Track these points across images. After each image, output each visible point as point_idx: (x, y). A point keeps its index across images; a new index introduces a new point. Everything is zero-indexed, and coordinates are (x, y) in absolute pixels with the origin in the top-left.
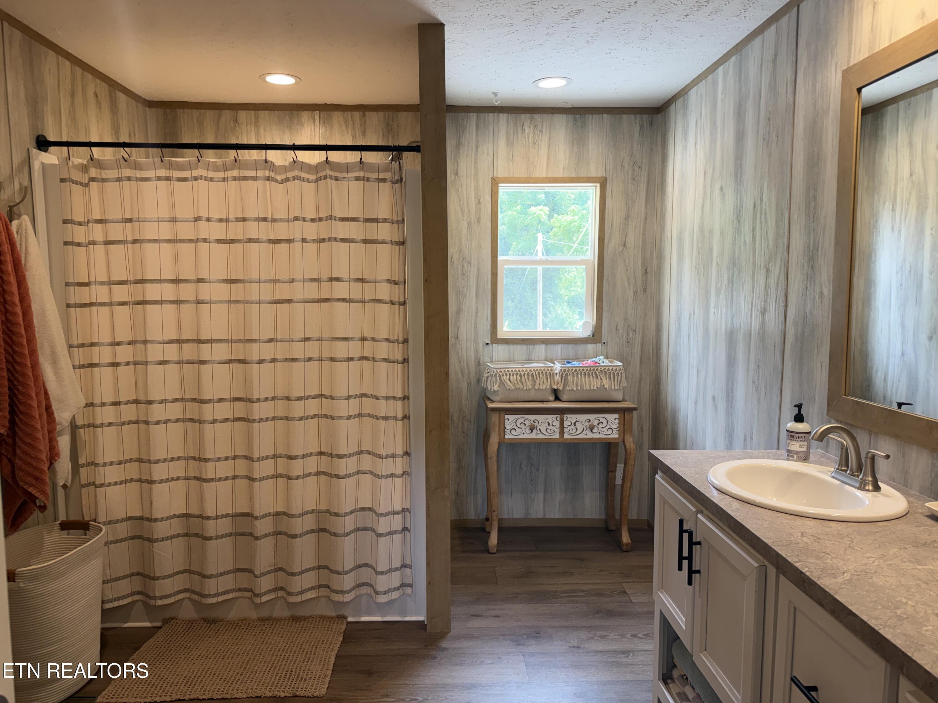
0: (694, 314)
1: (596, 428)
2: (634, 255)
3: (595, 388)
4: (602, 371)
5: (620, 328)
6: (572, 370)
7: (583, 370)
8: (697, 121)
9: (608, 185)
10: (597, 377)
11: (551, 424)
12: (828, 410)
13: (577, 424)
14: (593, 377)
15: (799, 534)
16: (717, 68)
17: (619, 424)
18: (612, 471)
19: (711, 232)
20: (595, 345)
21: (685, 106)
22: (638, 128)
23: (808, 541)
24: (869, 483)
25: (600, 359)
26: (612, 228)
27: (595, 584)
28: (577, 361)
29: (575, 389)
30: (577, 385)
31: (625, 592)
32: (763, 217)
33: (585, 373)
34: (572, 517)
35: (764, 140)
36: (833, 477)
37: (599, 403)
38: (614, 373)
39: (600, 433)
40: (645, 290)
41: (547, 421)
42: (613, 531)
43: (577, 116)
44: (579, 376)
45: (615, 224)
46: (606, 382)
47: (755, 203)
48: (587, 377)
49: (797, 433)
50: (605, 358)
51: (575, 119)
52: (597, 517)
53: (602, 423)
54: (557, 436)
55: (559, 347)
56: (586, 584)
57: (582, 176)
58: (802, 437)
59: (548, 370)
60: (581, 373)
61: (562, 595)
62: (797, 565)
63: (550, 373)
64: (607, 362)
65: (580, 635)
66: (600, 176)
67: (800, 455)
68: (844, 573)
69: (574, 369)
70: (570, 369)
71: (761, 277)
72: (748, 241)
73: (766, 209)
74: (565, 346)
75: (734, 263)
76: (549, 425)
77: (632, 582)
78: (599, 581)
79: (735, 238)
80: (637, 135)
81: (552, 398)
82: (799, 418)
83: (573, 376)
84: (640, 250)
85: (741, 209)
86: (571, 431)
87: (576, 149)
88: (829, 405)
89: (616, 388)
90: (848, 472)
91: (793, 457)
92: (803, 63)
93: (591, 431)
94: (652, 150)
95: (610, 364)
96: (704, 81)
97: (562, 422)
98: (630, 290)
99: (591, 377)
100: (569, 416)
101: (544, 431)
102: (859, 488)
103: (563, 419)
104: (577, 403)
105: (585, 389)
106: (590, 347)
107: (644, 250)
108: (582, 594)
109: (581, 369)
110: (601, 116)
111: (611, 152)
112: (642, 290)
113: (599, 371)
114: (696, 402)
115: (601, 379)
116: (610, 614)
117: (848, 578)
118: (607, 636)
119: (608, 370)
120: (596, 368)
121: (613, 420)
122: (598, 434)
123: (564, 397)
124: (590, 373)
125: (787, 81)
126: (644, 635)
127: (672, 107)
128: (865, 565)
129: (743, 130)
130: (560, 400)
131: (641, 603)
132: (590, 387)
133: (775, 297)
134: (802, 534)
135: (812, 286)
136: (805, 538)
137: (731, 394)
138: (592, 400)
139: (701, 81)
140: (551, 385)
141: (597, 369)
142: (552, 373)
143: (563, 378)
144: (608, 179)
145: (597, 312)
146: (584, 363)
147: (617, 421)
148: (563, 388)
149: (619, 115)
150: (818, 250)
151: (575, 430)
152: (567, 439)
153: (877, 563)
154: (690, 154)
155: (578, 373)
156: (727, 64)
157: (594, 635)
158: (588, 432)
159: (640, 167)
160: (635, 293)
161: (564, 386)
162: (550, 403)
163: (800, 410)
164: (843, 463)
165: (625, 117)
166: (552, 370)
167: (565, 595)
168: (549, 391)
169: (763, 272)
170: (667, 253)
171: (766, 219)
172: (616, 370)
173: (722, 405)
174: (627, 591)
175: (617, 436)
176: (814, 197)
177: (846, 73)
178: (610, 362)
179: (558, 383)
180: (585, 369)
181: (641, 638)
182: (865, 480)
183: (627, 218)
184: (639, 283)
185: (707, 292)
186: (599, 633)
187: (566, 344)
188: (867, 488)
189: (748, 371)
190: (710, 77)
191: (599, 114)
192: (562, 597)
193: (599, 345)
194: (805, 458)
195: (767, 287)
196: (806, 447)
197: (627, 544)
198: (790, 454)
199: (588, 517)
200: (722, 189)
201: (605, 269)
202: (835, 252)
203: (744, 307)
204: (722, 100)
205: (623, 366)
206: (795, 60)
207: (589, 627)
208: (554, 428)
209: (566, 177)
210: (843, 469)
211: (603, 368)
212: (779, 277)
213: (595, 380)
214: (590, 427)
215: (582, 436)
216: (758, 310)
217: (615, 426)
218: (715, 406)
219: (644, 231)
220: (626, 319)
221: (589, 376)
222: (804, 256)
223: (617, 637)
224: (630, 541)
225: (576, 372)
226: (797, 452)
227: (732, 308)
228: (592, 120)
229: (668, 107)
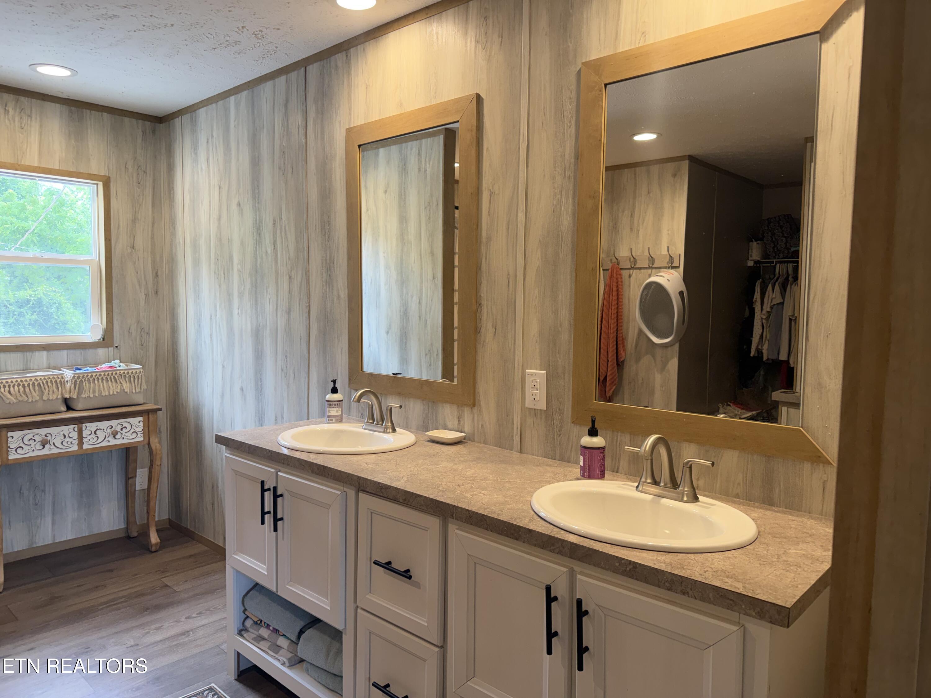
0: (216, 315)
1: (119, 434)
2: (144, 258)
3: (115, 393)
4: (121, 375)
5: (133, 330)
6: (87, 376)
7: (100, 375)
8: (208, 139)
9: (111, 185)
10: (116, 382)
11: (67, 436)
12: (349, 384)
13: (97, 432)
14: (112, 381)
15: (365, 464)
16: (229, 97)
17: (143, 427)
18: (132, 478)
19: (230, 241)
20: (106, 349)
21: (194, 122)
22: (141, 133)
23: (372, 466)
24: (389, 428)
25: (116, 363)
26: (118, 229)
27: (133, 588)
28: (90, 367)
29: (92, 396)
30: (94, 392)
31: (167, 586)
32: (283, 233)
33: (102, 378)
34: (87, 535)
35: (280, 168)
36: (365, 429)
37: (120, 408)
38: (134, 376)
39: (123, 438)
40: (156, 293)
41: (62, 433)
42: (135, 537)
43: (73, 108)
44: (96, 382)
45: (121, 225)
46: (126, 386)
47: (274, 221)
48: (104, 382)
49: (334, 401)
50: (121, 362)
51: (71, 112)
52: (116, 528)
53: (125, 427)
54: (75, 448)
55: (65, 353)
56: (123, 590)
57: (82, 171)
58: (338, 405)
59: (58, 378)
60: (98, 378)
61: (101, 607)
62: (375, 480)
63: (61, 381)
64: (123, 366)
65: (134, 635)
66: (103, 174)
67: (337, 418)
68: (402, 478)
69: (90, 375)
70: (85, 375)
71: (284, 282)
72: (269, 252)
73: (285, 227)
74: (72, 351)
75: (256, 271)
76: (65, 437)
77: (171, 575)
78: (137, 584)
79: (256, 248)
80: (139, 140)
81: (64, 408)
82: (334, 391)
83: (89, 383)
84: (150, 253)
85: (261, 224)
86: (91, 440)
87: (73, 141)
88: (350, 379)
89: (137, 391)
90: (375, 423)
91: (332, 420)
92: (312, 114)
93: (114, 437)
94: (155, 157)
95: (126, 368)
96: (214, 105)
97: (80, 432)
98: (141, 292)
99: (110, 381)
100: (87, 425)
101: (58, 444)
102: (384, 432)
103: (82, 428)
104: (96, 411)
105: (103, 394)
106: (101, 352)
107: (153, 253)
108: (123, 600)
109: (98, 374)
110: (100, 113)
111: (113, 153)
112: (153, 292)
113: (118, 375)
114: (223, 396)
115: (121, 383)
116: (158, 608)
117: (406, 479)
118: (162, 626)
119: (128, 373)
120: (114, 373)
121: (137, 423)
122: (121, 439)
123: (80, 406)
124: (109, 378)
125: (299, 125)
126: (197, 614)
127: (177, 121)
128: (411, 471)
129: (258, 157)
130: (73, 410)
131: (185, 590)
132: (109, 392)
133: (298, 299)
134: (366, 463)
135: (331, 290)
136: (369, 466)
137: (260, 383)
138: (111, 406)
139: (211, 104)
140: (62, 394)
141: (116, 373)
142: (63, 380)
143: (77, 385)
144: (112, 180)
145: (107, 315)
146: (98, 368)
147: (141, 423)
148: (77, 396)
149: (121, 117)
150: (334, 263)
151: (95, 439)
152: (87, 449)
153: (416, 469)
154: (202, 168)
155: (94, 379)
156: (239, 95)
157: (149, 629)
158: (111, 438)
159: (145, 172)
160: (147, 295)
161: (79, 394)
162: (63, 414)
163: (335, 384)
164: (370, 417)
165: (126, 120)
166: (62, 378)
167: (104, 606)
168: (60, 401)
169: (286, 279)
170: (180, 258)
171: (286, 234)
172: (136, 373)
173: (251, 395)
174: (169, 584)
175: (142, 439)
176: (328, 222)
177: (349, 131)
178: (127, 366)
179: (70, 392)
180: (102, 374)
181: (194, 617)
182: (387, 426)
183: (134, 220)
184: (150, 285)
185: (229, 295)
186: (153, 627)
187: (72, 349)
188: (388, 431)
189: (276, 361)
190: (221, 103)
191: (98, 111)
192: (102, 609)
193: (111, 349)
194: (340, 420)
195: (290, 291)
196: (340, 411)
197: (156, 544)
198: (330, 419)
199: (105, 531)
200: (239, 205)
201: (113, 270)
202: (348, 266)
203: (269, 308)
204: (235, 126)
205: (143, 368)
206: (305, 110)
207: (141, 625)
208: (71, 440)
209: (63, 170)
210: (370, 421)
211: (122, 372)
212: (301, 283)
213: (114, 384)
214: (112, 434)
215: (105, 444)
216: (283, 310)
217: (139, 429)
218: (244, 396)
219: (153, 235)
220: (138, 322)
221: (107, 381)
222: (322, 267)
223: (172, 624)
224: (158, 540)
225: (93, 379)
226: (335, 416)
227: (256, 309)
228: (90, 117)
229: (173, 119)
